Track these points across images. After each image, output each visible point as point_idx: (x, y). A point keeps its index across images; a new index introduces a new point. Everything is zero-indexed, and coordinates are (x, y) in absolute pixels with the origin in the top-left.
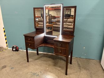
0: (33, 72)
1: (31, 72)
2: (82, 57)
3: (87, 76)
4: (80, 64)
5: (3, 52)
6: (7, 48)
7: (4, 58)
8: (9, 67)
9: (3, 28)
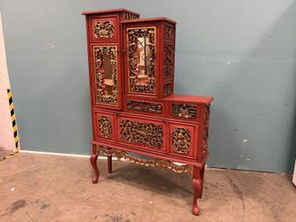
0: (110, 213)
1: (107, 215)
2: (239, 167)
3: (266, 215)
4: (237, 184)
5: (5, 161)
6: (15, 150)
7: (12, 180)
8: (35, 204)
9: (9, 91)
